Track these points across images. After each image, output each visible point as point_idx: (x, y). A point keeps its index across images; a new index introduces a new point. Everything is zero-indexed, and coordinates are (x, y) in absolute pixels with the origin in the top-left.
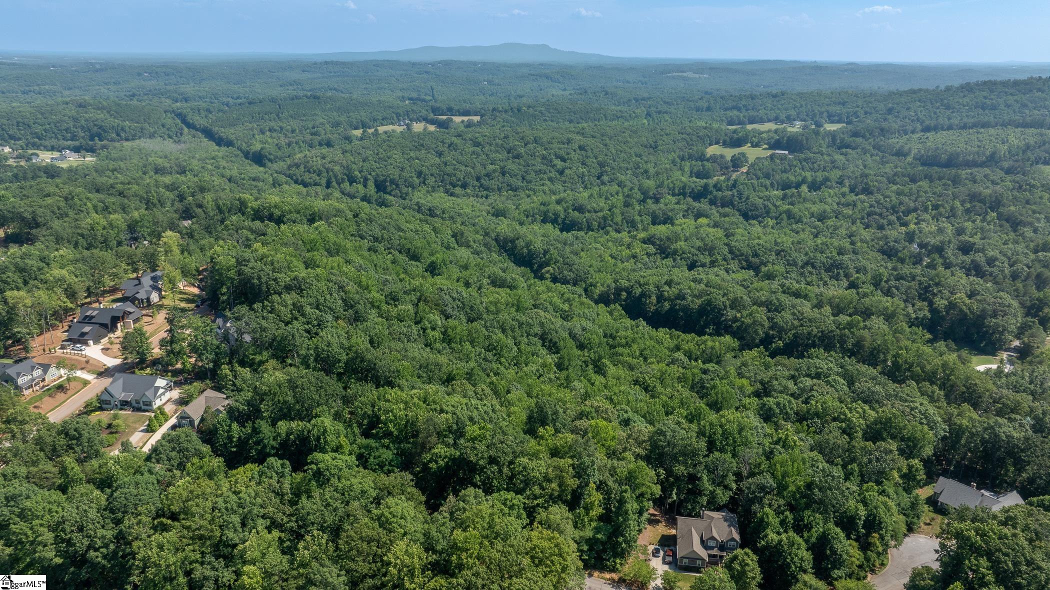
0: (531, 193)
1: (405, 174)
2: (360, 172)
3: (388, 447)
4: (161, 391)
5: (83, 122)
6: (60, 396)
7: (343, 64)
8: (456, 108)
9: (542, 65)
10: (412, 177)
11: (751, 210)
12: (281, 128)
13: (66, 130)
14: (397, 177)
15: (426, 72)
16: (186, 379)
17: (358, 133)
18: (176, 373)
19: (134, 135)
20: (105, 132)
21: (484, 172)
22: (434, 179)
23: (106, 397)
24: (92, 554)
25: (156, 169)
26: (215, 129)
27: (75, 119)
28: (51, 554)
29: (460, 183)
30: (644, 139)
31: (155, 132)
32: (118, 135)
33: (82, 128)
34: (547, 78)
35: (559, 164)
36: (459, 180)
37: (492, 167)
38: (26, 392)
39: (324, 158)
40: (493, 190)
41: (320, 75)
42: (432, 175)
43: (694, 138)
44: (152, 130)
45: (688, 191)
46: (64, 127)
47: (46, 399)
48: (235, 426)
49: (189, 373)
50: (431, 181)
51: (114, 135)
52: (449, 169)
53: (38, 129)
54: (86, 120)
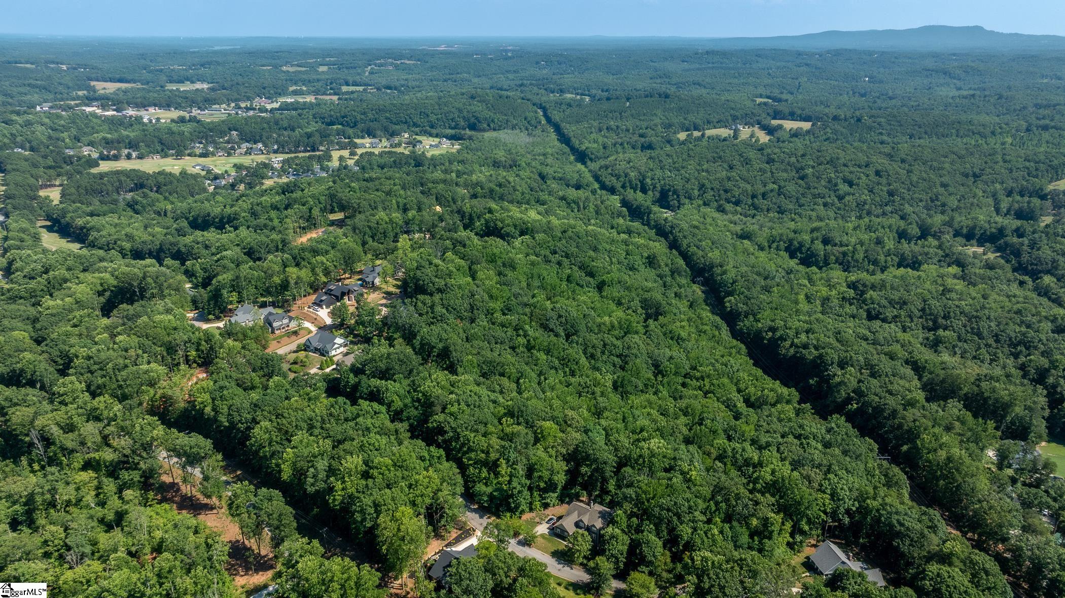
0: (796, 217)
1: (688, 186)
2: (653, 179)
3: (416, 408)
4: (336, 346)
5: (465, 114)
6: (294, 337)
7: (724, 54)
8: (799, 112)
9: (954, 55)
10: (693, 189)
11: (1032, 264)
12: (618, 127)
13: (452, 120)
14: (680, 188)
15: (807, 65)
16: (359, 341)
17: (682, 136)
18: (355, 336)
19: (500, 126)
20: (480, 122)
21: (762, 190)
22: (712, 193)
23: (308, 344)
24: (240, 425)
25: (495, 162)
26: (563, 125)
27: (460, 111)
28: (223, 420)
29: (734, 200)
30: (968, 166)
31: (516, 124)
32: (489, 125)
33: (464, 118)
34: (945, 73)
35: (843, 188)
36: (734, 197)
37: (771, 186)
38: (277, 332)
39: (629, 163)
40: (762, 210)
41: (698, 66)
42: (712, 189)
43: (1042, 167)
44: (515, 122)
45: (978, 232)
46: (451, 116)
47: (286, 338)
48: (352, 375)
49: (362, 337)
50: (709, 195)
51: (485, 126)
52: (729, 185)
53: (433, 118)
54: (468, 112)
